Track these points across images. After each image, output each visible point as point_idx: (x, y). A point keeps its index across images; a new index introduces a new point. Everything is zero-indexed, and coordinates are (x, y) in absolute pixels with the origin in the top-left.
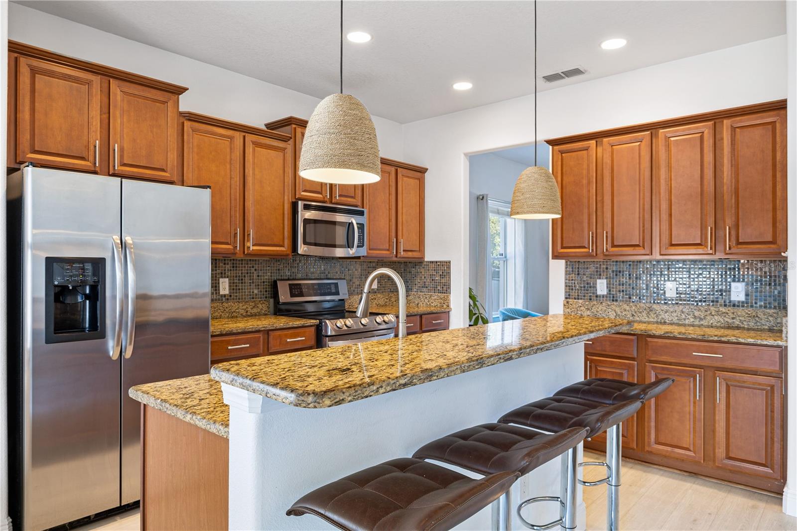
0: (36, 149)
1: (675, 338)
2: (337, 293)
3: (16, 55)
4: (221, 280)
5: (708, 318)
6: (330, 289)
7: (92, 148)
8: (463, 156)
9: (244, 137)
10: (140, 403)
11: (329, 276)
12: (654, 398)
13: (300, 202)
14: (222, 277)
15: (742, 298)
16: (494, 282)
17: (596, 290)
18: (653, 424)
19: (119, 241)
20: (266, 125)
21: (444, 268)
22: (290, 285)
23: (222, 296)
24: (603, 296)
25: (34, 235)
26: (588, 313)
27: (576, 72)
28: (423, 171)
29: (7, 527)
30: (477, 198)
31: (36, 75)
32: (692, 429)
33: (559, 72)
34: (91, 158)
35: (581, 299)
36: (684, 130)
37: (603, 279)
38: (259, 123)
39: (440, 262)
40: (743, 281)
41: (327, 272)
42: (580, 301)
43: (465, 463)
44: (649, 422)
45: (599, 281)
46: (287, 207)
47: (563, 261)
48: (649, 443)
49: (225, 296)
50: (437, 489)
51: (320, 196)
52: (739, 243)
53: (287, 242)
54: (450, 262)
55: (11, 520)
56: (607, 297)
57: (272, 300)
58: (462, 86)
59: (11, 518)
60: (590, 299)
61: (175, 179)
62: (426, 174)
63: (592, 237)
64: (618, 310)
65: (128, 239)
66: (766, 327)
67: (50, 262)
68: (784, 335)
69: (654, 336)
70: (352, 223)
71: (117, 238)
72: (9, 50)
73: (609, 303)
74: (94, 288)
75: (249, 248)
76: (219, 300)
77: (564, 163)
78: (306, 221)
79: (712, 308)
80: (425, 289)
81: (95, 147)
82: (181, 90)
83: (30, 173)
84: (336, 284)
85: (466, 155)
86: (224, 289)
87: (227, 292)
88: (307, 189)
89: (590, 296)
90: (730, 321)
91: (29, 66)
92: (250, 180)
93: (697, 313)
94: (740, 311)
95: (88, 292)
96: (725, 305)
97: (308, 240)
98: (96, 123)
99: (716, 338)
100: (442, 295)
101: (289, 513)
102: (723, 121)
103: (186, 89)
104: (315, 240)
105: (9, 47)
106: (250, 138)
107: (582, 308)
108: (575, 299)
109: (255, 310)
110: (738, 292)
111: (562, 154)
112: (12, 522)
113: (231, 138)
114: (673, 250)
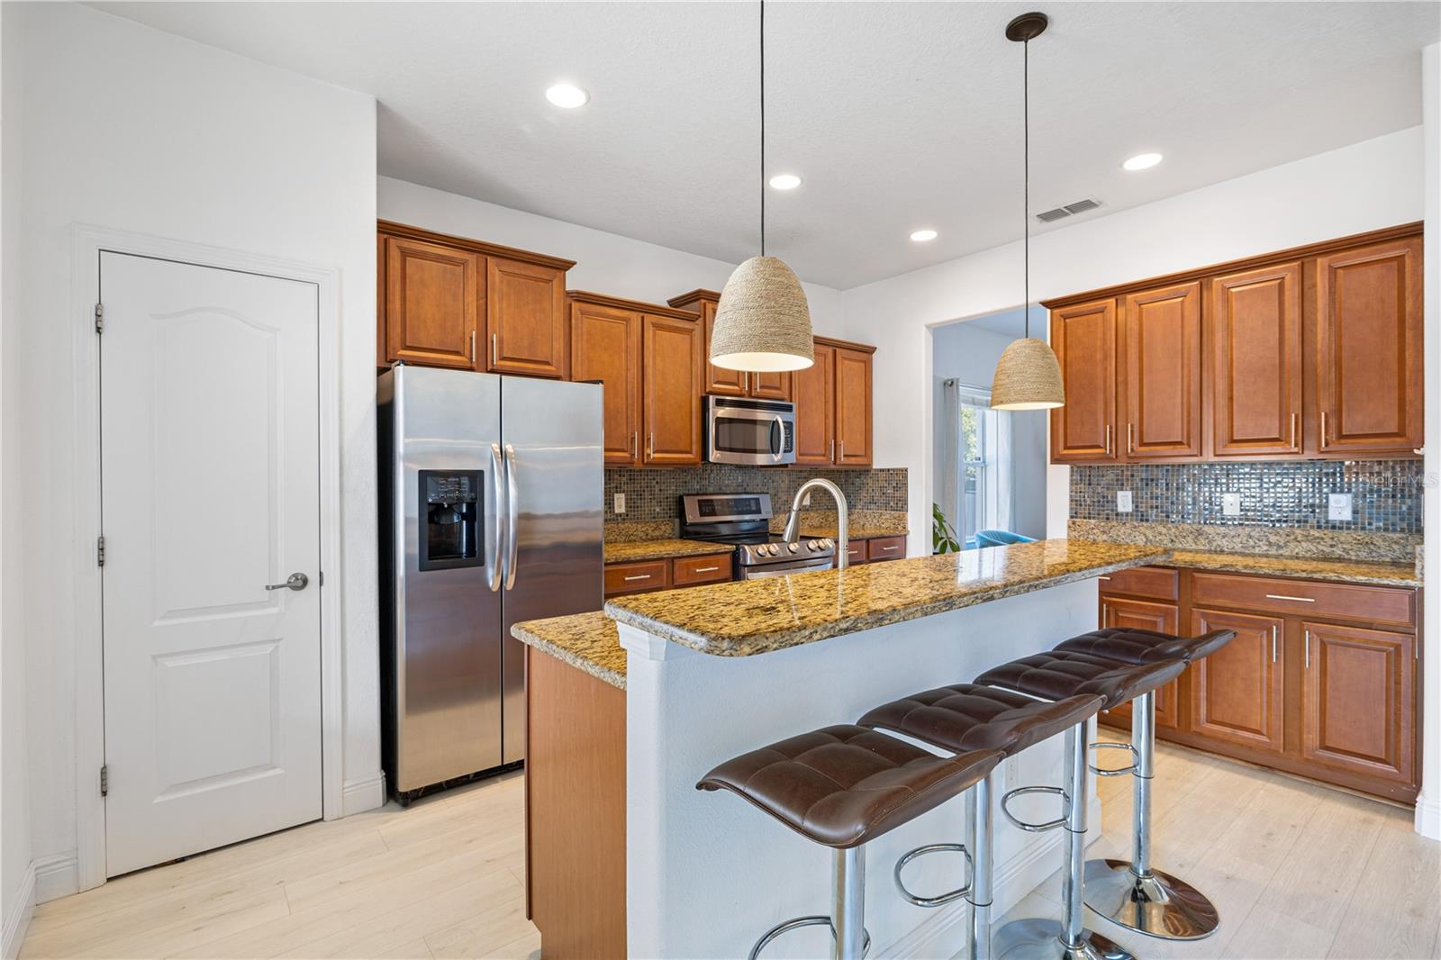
0: (408, 344)
1: (1238, 573)
2: (758, 511)
3: (386, 236)
4: (616, 496)
5: (1292, 545)
6: (750, 505)
7: (468, 339)
8: (924, 328)
9: (643, 318)
10: (524, 643)
11: (748, 489)
12: (1205, 659)
13: (711, 397)
14: (617, 492)
15: (1347, 515)
16: (968, 496)
17: (1116, 506)
18: (1203, 694)
19: (499, 450)
20: (670, 302)
21: (898, 478)
22: (699, 501)
23: (617, 515)
24: (1127, 514)
25: (406, 445)
26: (1105, 537)
27: (1087, 205)
28: (870, 351)
29: (381, 781)
30: (945, 384)
31: (408, 258)
32: (1265, 704)
33: (1061, 207)
34: (467, 353)
35: (1094, 518)
36: (1252, 277)
37: (1126, 490)
38: (661, 301)
39: (894, 470)
40: (1349, 491)
41: (745, 485)
42: (1093, 521)
43: (928, 735)
44: (1198, 691)
45: (1120, 493)
46: (696, 403)
47: (1067, 467)
48: (1198, 720)
49: (621, 515)
50: (891, 767)
51: (737, 388)
52: (1341, 436)
53: (696, 448)
54: (906, 470)
55: (384, 774)
56: (1132, 515)
57: (677, 520)
58: (923, 236)
59: (385, 771)
60: (1108, 519)
61: (561, 373)
62: (874, 355)
63: (1111, 432)
64: (1150, 534)
65: (509, 448)
66: (1388, 560)
67: (424, 476)
68: (1417, 571)
69: (1205, 571)
70: (777, 421)
71: (496, 446)
72: (378, 231)
73: (1136, 524)
74: (471, 506)
75: (649, 455)
76: (614, 520)
77: (1068, 331)
78: (719, 421)
79: (1298, 531)
80: (872, 506)
81: (471, 338)
82: (566, 265)
83: (401, 372)
84: (757, 500)
85: (928, 327)
86: (620, 506)
87: (623, 510)
88: (720, 379)
89: (1108, 514)
90: (1327, 550)
91: (399, 247)
92: (649, 371)
93: (1273, 539)
94: (1343, 535)
95: (464, 510)
96: (1319, 527)
97: (721, 445)
98: (472, 311)
99: (1304, 575)
100: (896, 514)
101: (699, 786)
102: (1316, 261)
103: (574, 263)
104: (730, 444)
105: (378, 227)
106: (649, 319)
107: (1095, 531)
108: (1085, 518)
109: (657, 533)
110: (1340, 507)
111: (1065, 319)
112: (386, 776)
113: (627, 320)
114: (1234, 449)
